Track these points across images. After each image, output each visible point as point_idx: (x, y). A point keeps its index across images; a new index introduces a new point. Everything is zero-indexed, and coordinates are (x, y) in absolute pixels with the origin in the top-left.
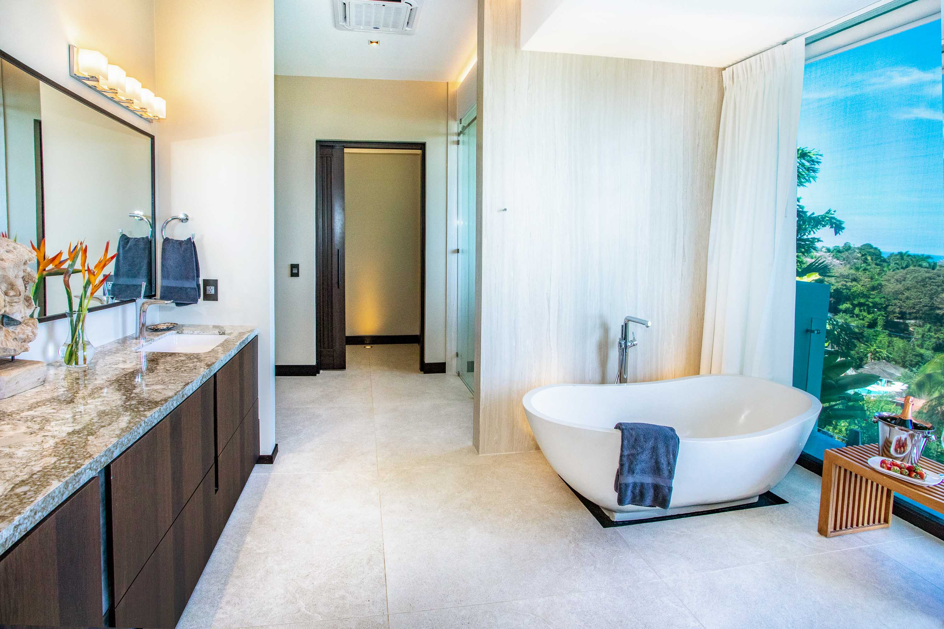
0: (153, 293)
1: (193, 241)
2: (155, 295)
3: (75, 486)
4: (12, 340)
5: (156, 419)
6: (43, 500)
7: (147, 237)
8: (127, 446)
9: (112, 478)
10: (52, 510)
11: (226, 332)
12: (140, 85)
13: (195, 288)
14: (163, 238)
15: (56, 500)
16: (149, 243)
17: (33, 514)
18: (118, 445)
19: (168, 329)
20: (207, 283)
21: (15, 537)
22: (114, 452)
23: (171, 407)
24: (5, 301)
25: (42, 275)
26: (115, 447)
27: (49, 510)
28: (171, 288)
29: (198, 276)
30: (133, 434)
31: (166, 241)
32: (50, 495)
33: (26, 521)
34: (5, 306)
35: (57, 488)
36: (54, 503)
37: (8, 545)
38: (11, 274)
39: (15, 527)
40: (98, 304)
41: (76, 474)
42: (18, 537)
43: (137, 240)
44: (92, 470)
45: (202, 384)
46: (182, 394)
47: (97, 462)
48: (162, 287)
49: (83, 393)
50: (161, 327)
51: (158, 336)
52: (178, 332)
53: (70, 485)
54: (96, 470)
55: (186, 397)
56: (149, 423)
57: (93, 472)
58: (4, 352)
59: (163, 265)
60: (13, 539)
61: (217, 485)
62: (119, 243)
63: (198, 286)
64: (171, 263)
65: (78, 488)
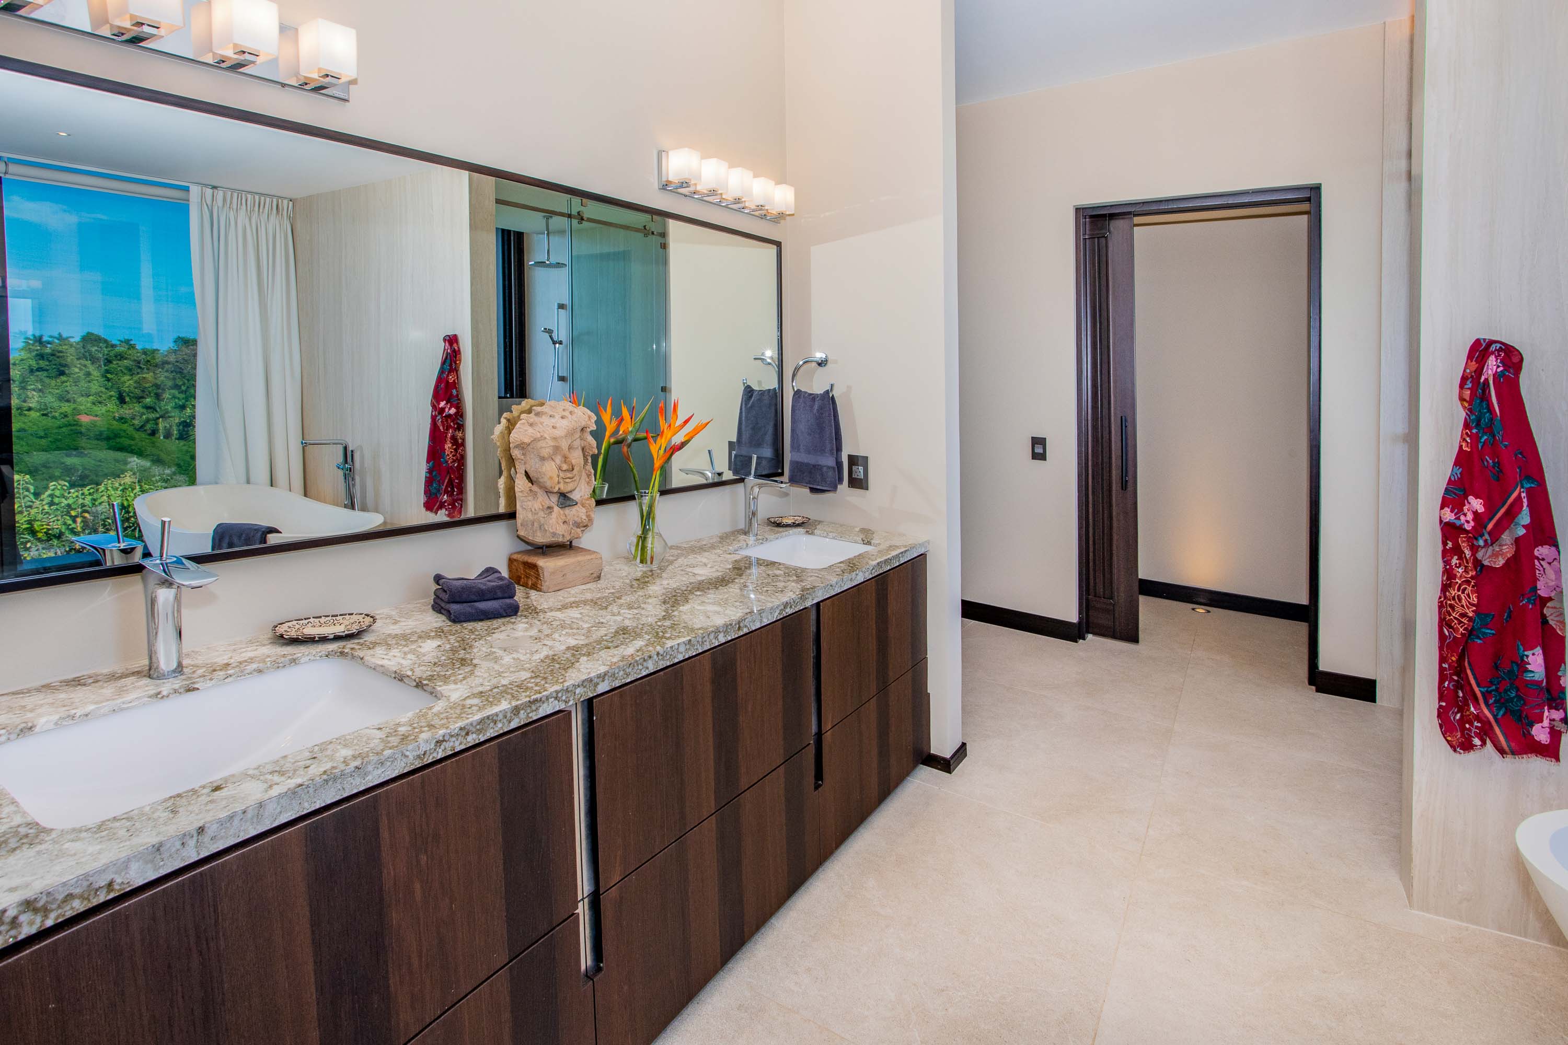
0: (780, 471)
1: (833, 395)
2: (782, 474)
3: (530, 715)
4: (562, 524)
5: (682, 653)
6: (479, 721)
7: (775, 389)
8: (623, 681)
9: (595, 718)
10: (492, 736)
11: (873, 542)
12: (751, 174)
13: (834, 468)
14: (794, 390)
15: (500, 725)
16: (775, 397)
17: (464, 733)
18: (607, 677)
19: (795, 525)
20: (853, 460)
21: (438, 754)
22: (598, 684)
23: (714, 641)
24: (558, 476)
25: (609, 442)
26: (601, 679)
27: (488, 734)
28: (802, 464)
29: (839, 449)
30: (634, 666)
31: (798, 394)
32: (491, 717)
33: (454, 739)
34: (559, 483)
35: (500, 711)
36: (496, 729)
37: (427, 759)
38: (563, 444)
39: (437, 742)
40: (703, 481)
41: (531, 700)
42: (440, 755)
43: (762, 393)
44: (559, 701)
45: (784, 617)
46: (738, 626)
47: (568, 692)
48: (792, 463)
49: (625, 600)
50: (785, 521)
51: (778, 532)
52: (807, 532)
53: (522, 712)
54: (566, 702)
55: (745, 630)
56: (666, 656)
57: (560, 703)
58: (553, 537)
59: (793, 430)
60: (435, 755)
61: (819, 775)
62: (742, 399)
63: (839, 465)
64: (802, 427)
65: (535, 718)
